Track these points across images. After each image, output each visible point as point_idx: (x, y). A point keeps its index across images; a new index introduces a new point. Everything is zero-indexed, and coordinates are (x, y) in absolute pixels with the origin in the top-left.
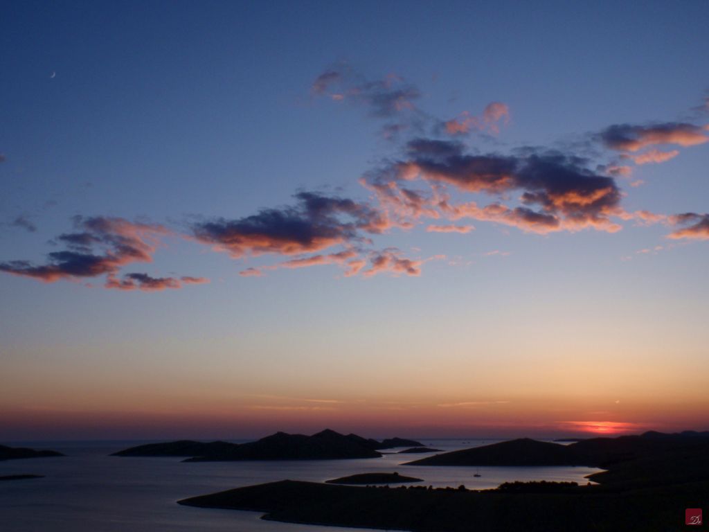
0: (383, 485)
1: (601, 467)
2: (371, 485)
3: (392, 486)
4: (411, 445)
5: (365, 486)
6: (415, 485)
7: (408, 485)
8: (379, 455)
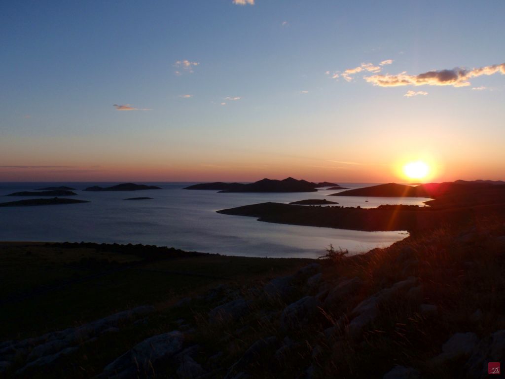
0: (318, 205)
1: (432, 198)
2: (312, 205)
3: (323, 206)
4: (333, 186)
5: (309, 205)
6: (335, 205)
7: (331, 206)
8: (316, 190)
